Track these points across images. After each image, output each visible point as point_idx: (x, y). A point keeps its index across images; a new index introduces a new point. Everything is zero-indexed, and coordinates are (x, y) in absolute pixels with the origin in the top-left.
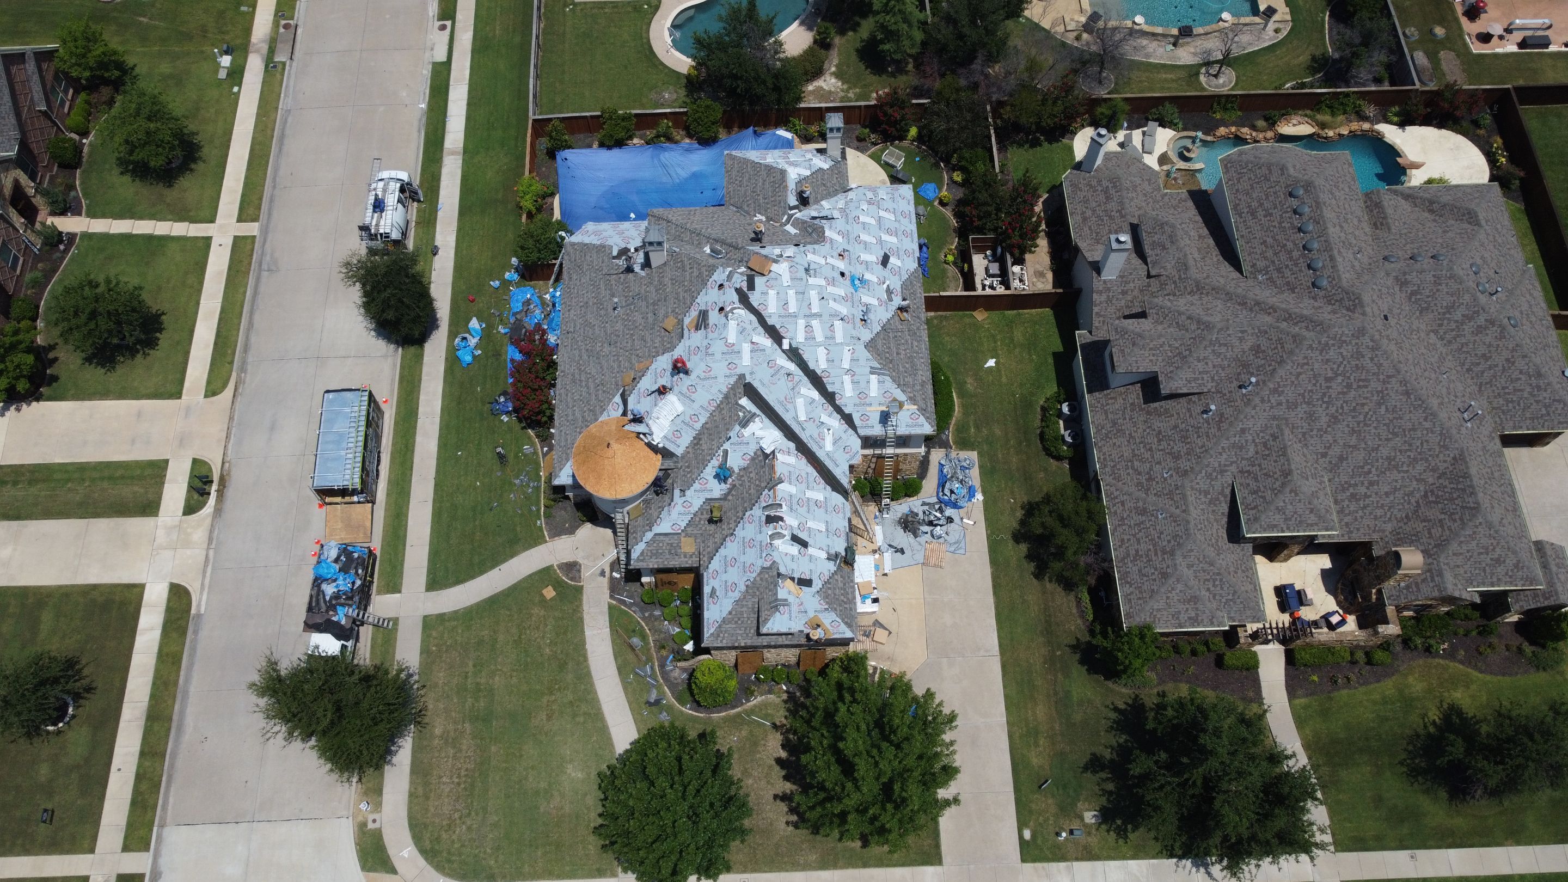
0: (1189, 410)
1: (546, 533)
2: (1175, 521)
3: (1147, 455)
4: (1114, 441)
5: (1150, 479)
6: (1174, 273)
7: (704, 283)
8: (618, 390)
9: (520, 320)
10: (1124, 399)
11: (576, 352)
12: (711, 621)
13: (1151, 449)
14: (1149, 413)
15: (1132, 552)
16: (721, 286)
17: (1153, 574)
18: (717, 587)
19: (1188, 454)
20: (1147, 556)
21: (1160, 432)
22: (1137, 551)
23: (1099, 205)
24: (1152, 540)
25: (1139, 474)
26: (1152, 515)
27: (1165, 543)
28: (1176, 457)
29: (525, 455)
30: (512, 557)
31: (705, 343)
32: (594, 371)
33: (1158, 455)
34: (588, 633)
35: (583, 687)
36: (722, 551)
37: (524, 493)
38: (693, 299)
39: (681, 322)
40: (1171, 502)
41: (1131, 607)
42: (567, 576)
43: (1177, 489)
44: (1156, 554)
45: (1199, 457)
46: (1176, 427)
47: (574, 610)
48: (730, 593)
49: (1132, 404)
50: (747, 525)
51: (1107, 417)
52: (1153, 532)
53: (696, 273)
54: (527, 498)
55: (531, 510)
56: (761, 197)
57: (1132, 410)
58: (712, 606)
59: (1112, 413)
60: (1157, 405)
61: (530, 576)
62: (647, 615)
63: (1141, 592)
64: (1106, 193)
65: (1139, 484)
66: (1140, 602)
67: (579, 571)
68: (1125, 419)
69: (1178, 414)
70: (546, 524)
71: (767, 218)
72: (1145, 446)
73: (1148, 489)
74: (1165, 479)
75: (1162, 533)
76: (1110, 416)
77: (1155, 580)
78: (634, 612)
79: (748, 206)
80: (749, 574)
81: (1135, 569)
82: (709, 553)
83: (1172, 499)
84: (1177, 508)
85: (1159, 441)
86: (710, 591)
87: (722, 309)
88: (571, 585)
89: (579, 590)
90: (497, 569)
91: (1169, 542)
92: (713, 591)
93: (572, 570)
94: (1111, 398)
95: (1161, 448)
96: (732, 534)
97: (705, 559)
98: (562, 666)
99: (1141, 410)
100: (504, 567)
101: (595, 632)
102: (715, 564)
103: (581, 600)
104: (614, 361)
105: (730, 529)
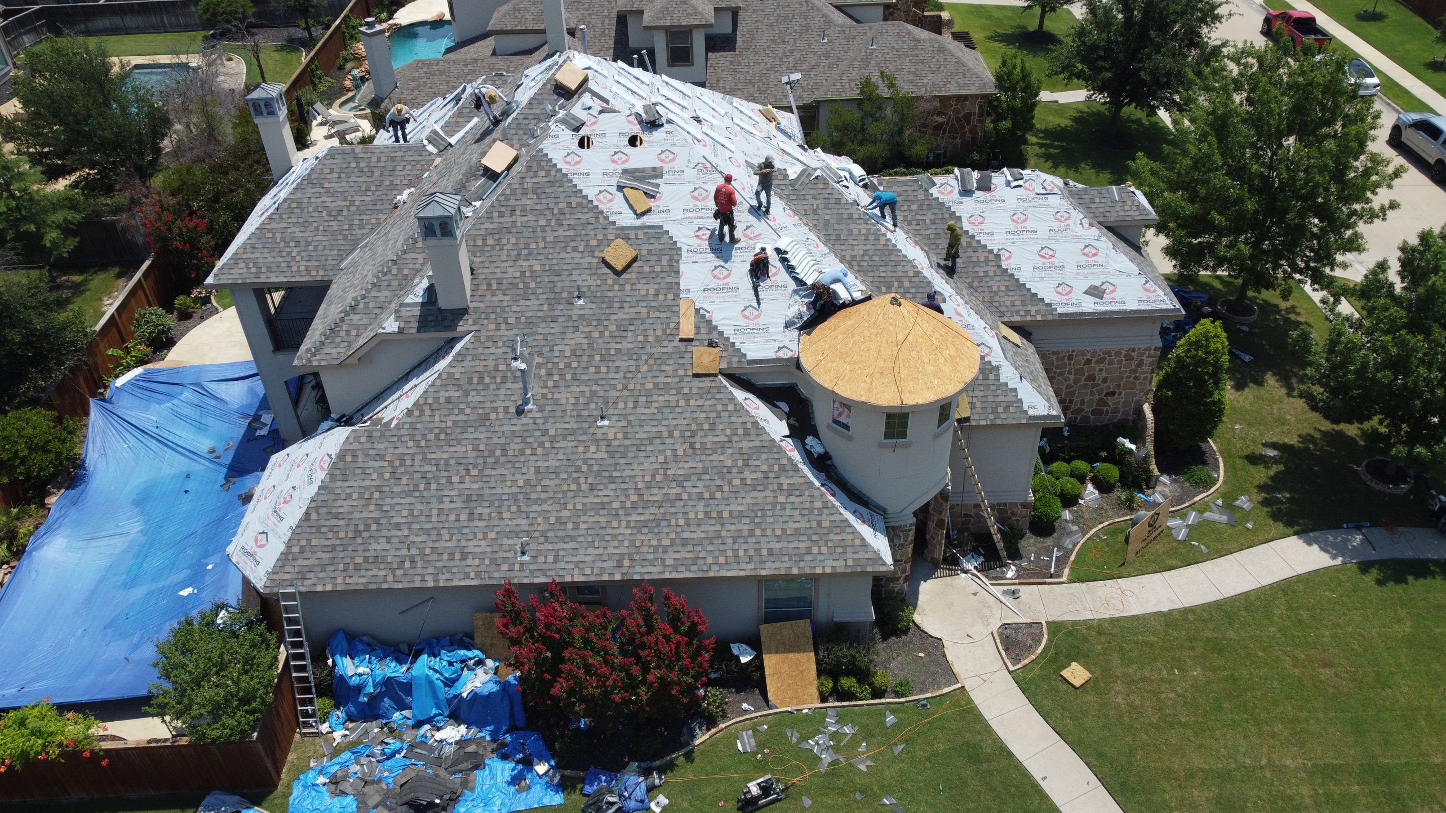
0: (754, 11)
1: (946, 690)
2: (882, 34)
3: (798, 55)
4: (772, 85)
5: (827, 55)
6: (578, 13)
7: (561, 179)
8: (721, 389)
9: (387, 794)
10: (723, 70)
11: (587, 520)
12: (1144, 295)
13: (792, 52)
14: (747, 49)
15: (911, 77)
16: (583, 143)
17: (938, 61)
18: (1086, 286)
19: (806, 18)
20: (917, 64)
21: (773, 41)
22: (910, 72)
23: (448, 82)
24: (899, 57)
25: (818, 65)
26: (871, 54)
27: (905, 46)
28: (807, 28)
29: (760, 746)
30: (1010, 755)
31: (691, 173)
32: (652, 463)
33: (801, 44)
34: (1136, 610)
35: (1243, 613)
36: (1025, 276)
37: (854, 742)
38: (586, 205)
39: (624, 233)
40: (858, 38)
41: (974, 85)
42: (1029, 649)
43: (844, 32)
44: (917, 56)
45: (812, 8)
46: (771, 26)
47: (1100, 634)
48: (1100, 259)
49: (731, 63)
50: (986, 228)
51: (740, 90)
52: (891, 55)
53: (529, 201)
54: (866, 733)
55: (896, 726)
56: (358, 199)
57: (739, 64)
58: (1118, 295)
59: (736, 84)
60: (739, 40)
61: (1045, 716)
62: (1075, 528)
63: (957, 73)
64: (433, 74)
65: (830, 66)
66: (968, 75)
67: (1017, 627)
68: (747, 72)
69: (756, 22)
70: (922, 691)
71: (409, 186)
72: (786, 57)
73: (838, 58)
74: (829, 41)
75: (893, 48)
76: (740, 86)
77: (945, 60)
78: (1075, 545)
79: (361, 226)
80: (1070, 222)
81: (930, 76)
82: (1024, 304)
83: (855, 38)
84: (865, 34)
85: (783, 42)
86: (1092, 299)
87: (633, 141)
88: (1050, 640)
89: (1055, 627)
90: (1045, 786)
91: (904, 42)
92: (1095, 292)
93: (1018, 642)
94: (718, 81)
95: (792, 41)
96: (998, 256)
97: (1033, 310)
98: (1217, 647)
99: (741, 55)
100: (1036, 772)
101: (1131, 599)
102: (1045, 290)
103: (1074, 623)
104: (648, 404)
105: (987, 261)
